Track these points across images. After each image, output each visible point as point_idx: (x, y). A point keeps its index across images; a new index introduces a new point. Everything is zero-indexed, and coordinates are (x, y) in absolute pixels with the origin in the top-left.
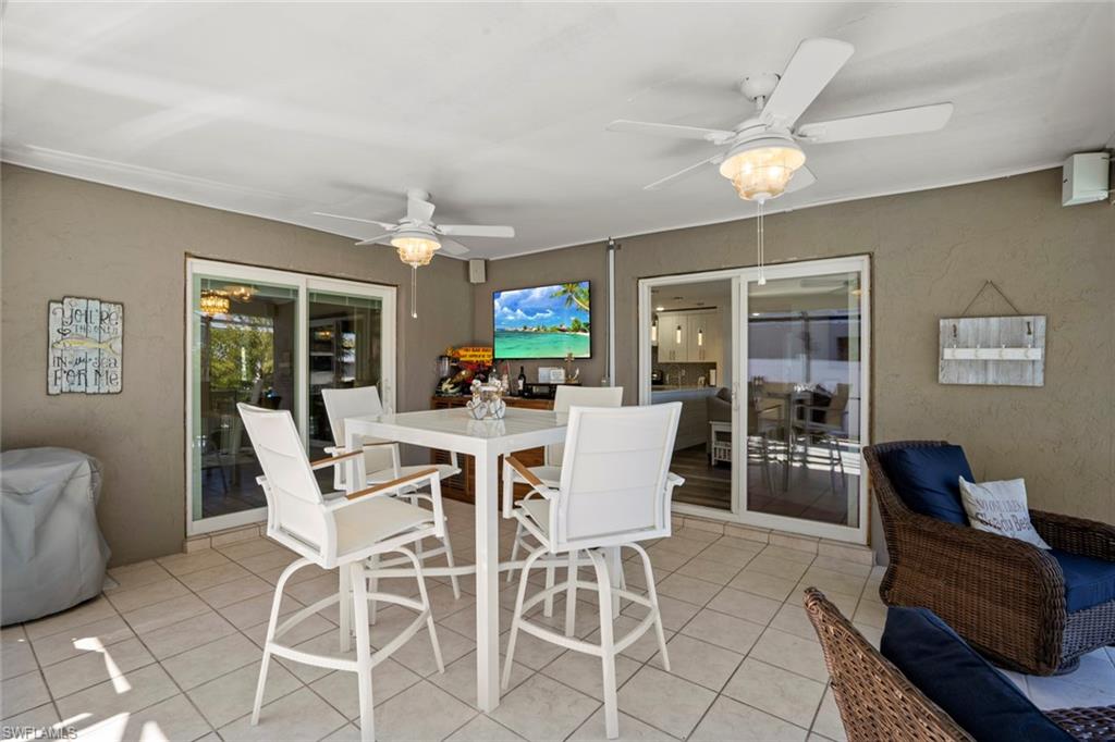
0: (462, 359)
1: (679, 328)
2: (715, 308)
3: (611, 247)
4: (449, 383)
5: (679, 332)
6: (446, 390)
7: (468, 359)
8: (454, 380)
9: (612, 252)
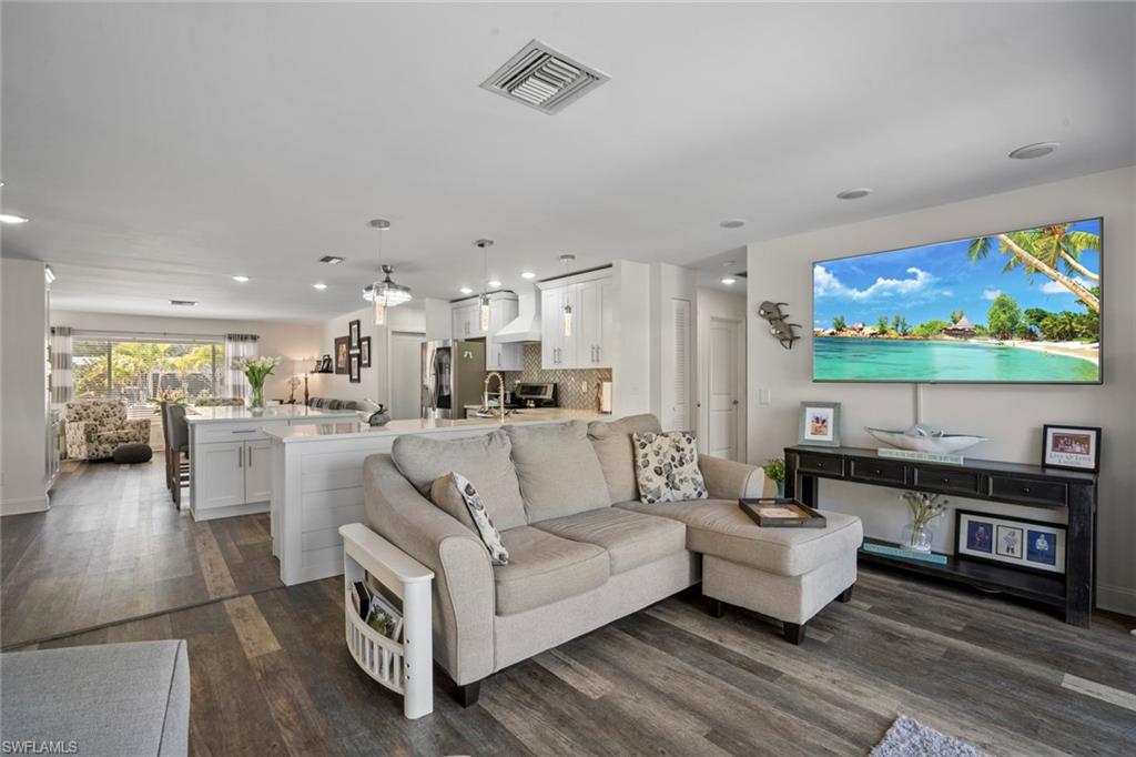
1: (568, 309)
2: (610, 266)
5: (568, 316)
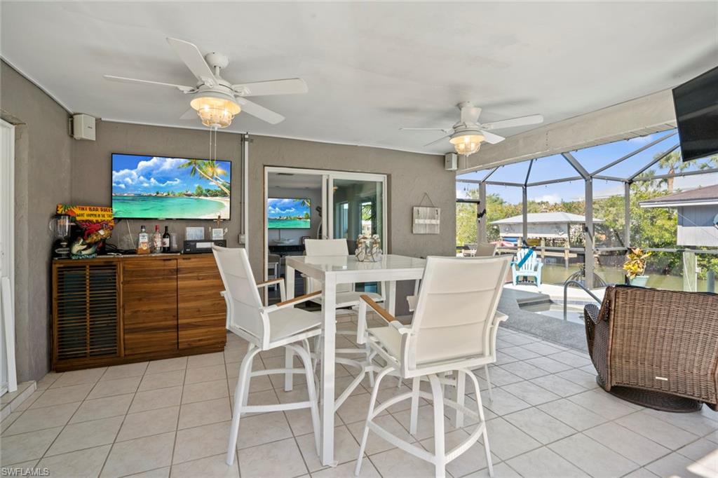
0: (78, 218)
3: (247, 140)
4: (83, 244)
6: (80, 251)
7: (85, 218)
8: (88, 241)
9: (246, 143)
